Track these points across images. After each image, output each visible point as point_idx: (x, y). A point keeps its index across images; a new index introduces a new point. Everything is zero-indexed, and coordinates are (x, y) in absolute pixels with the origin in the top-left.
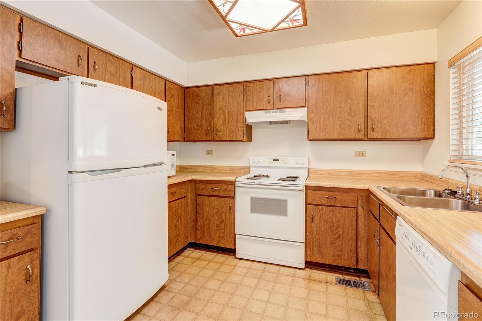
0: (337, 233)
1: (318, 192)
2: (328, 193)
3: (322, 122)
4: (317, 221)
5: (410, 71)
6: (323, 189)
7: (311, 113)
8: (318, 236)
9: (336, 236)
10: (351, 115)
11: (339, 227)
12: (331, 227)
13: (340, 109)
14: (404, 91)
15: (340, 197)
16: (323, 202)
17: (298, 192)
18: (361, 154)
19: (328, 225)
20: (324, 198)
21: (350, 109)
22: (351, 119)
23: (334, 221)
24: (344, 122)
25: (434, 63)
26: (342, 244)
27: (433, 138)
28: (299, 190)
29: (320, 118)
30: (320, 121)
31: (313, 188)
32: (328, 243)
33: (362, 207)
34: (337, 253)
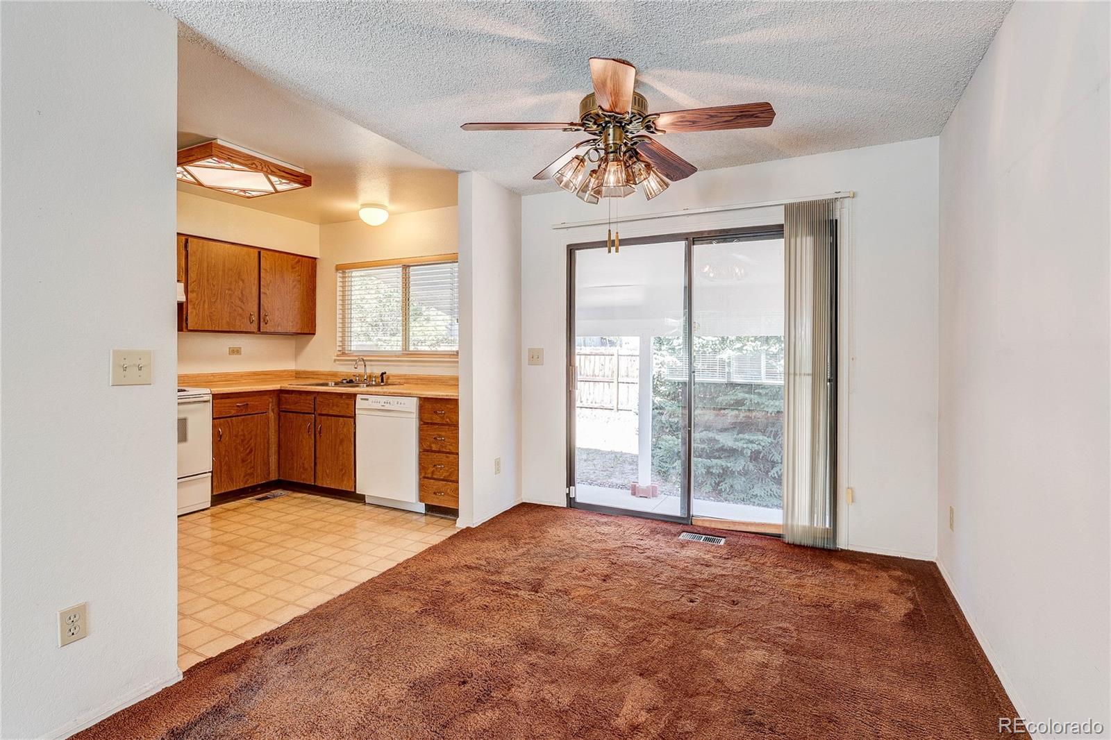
0: (248, 448)
1: (228, 400)
2: (239, 400)
3: (206, 306)
4: (226, 439)
5: (299, 261)
6: (232, 396)
7: (191, 292)
8: (227, 458)
9: (248, 451)
10: (242, 302)
11: (251, 439)
12: (242, 441)
13: (230, 292)
14: (293, 282)
15: (252, 403)
16: (233, 412)
17: (202, 404)
18: (235, 351)
19: (239, 441)
20: (233, 407)
21: (242, 293)
22: (243, 307)
23: (246, 433)
24: (235, 310)
25: (315, 259)
26: (254, 458)
27: (314, 334)
28: (205, 402)
29: (204, 302)
30: (204, 305)
31: (219, 396)
32: (239, 462)
33: (273, 410)
34: (249, 471)
